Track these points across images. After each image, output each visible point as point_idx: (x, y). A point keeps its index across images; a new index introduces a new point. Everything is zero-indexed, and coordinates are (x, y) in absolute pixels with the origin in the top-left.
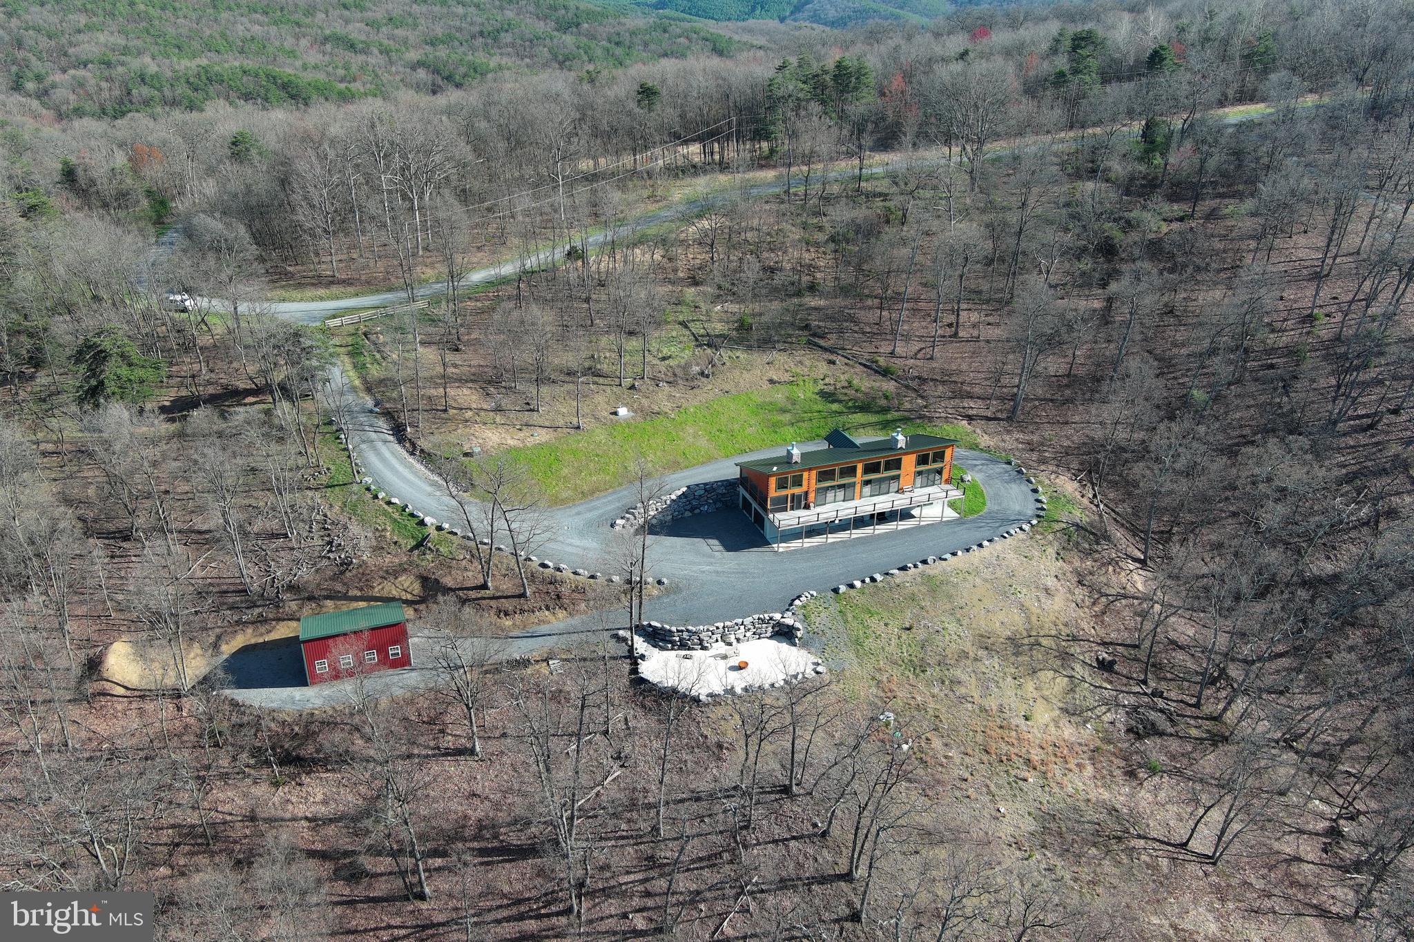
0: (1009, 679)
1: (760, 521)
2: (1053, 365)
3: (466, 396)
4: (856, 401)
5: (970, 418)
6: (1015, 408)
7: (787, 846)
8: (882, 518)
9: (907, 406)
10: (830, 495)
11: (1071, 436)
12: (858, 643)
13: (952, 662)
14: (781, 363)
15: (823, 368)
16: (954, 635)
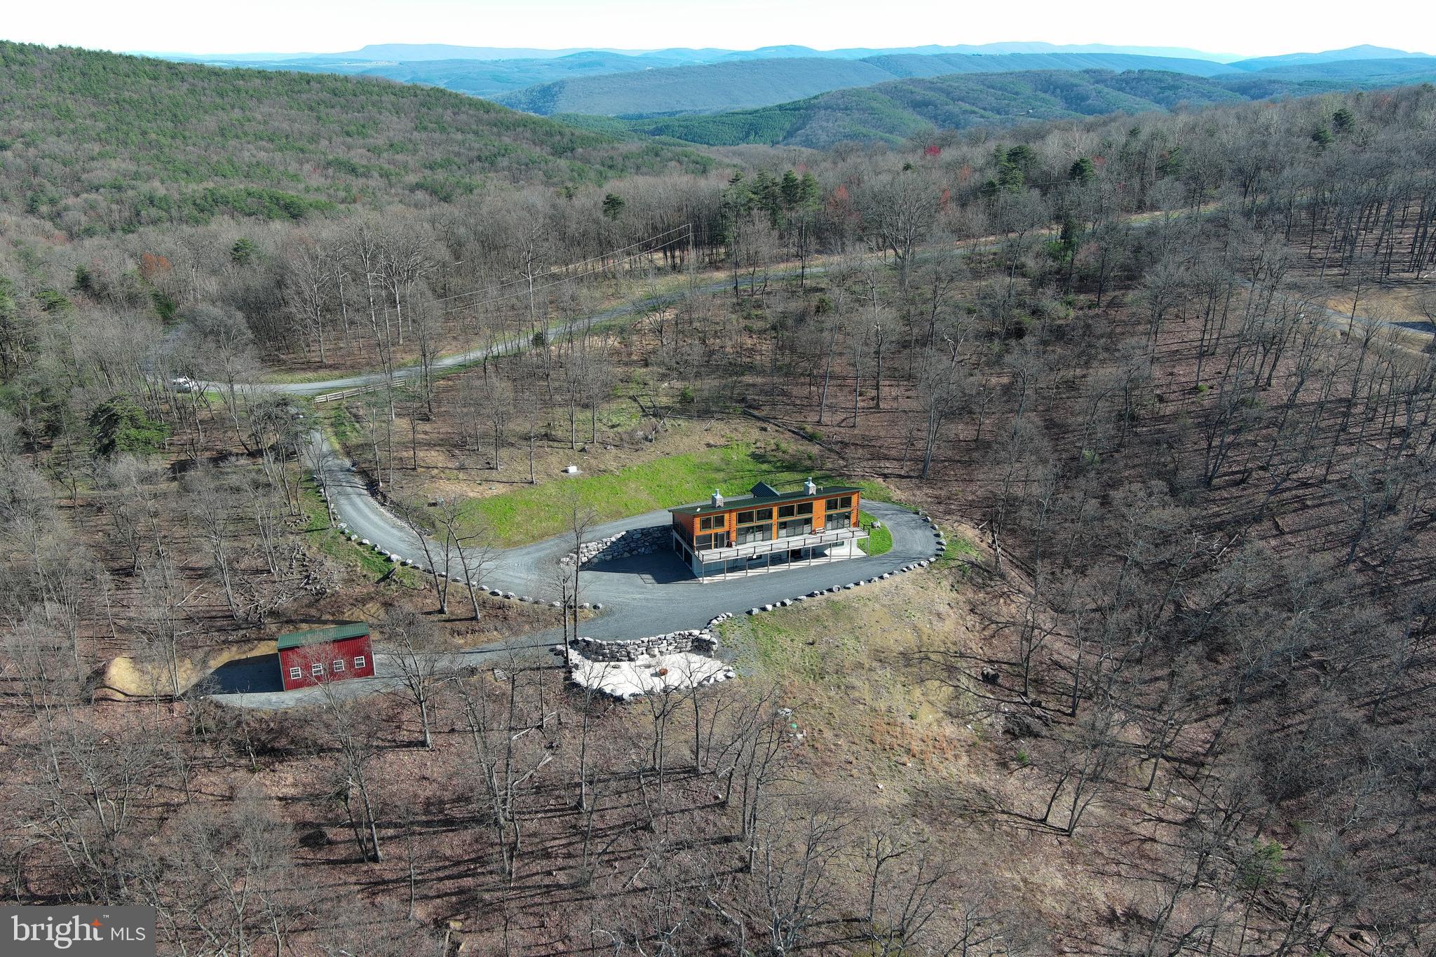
0: (899, 686)
1: (689, 558)
2: (961, 430)
3: (435, 457)
4: (783, 462)
5: (885, 476)
6: (925, 468)
7: (692, 815)
8: (797, 555)
9: (829, 465)
10: (750, 537)
11: (977, 491)
12: (766, 654)
13: (849, 671)
14: (718, 430)
15: (755, 434)
16: (852, 649)
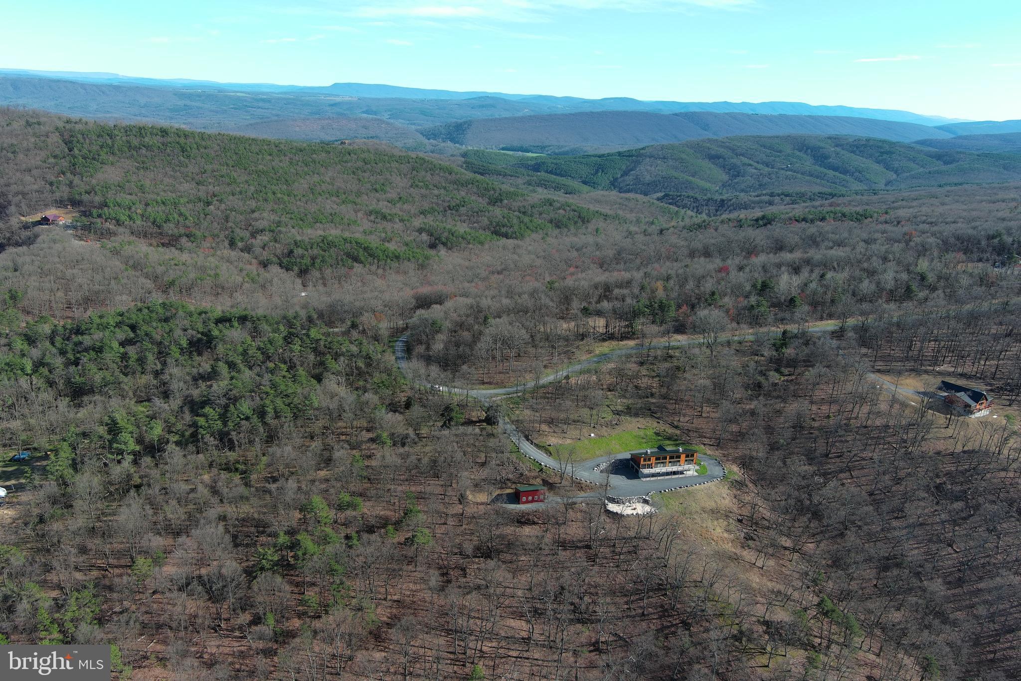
0: (710, 520)
1: (637, 471)
2: (734, 428)
3: (544, 427)
4: (667, 436)
5: (704, 444)
6: (720, 442)
8: (675, 473)
9: (684, 439)
10: (659, 465)
11: (739, 453)
12: (667, 505)
13: (694, 513)
14: (642, 422)
15: (655, 424)
16: (694, 507)
